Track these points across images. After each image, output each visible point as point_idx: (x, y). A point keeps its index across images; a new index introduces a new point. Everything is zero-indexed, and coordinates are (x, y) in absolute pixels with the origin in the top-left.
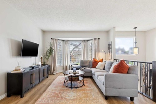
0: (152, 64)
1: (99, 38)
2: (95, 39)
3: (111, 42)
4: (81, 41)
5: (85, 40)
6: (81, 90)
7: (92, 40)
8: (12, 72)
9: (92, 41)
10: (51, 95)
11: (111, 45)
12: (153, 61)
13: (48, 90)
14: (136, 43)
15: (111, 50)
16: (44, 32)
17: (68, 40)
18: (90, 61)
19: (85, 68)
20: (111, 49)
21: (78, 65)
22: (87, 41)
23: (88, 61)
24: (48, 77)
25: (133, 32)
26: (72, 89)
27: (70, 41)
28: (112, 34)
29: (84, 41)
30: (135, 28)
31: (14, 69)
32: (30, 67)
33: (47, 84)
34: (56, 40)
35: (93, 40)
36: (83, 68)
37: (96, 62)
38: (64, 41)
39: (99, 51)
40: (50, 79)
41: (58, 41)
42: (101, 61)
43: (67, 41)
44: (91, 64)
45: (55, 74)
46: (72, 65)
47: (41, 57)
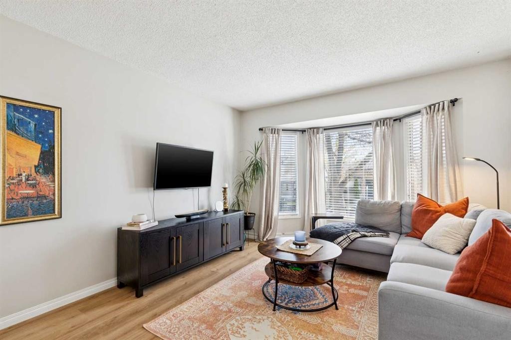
1: (453, 102)
4: (368, 124)
5: (385, 119)
6: (307, 326)
7: (419, 112)
8: (123, 229)
9: (418, 117)
10: (201, 311)
13: (208, 292)
16: (240, 113)
17: (318, 128)
18: (402, 207)
19: (365, 236)
21: (342, 218)
22: (398, 119)
24: (241, 249)
26: (277, 312)
27: (326, 129)
29: (383, 121)
31: (130, 221)
32: (178, 217)
33: (222, 272)
34: (274, 131)
35: (424, 111)
36: (358, 235)
37: (427, 212)
38: (303, 131)
40: (244, 257)
41: (282, 134)
42: (461, 209)
43: (315, 130)
46: (315, 219)
47: (225, 189)
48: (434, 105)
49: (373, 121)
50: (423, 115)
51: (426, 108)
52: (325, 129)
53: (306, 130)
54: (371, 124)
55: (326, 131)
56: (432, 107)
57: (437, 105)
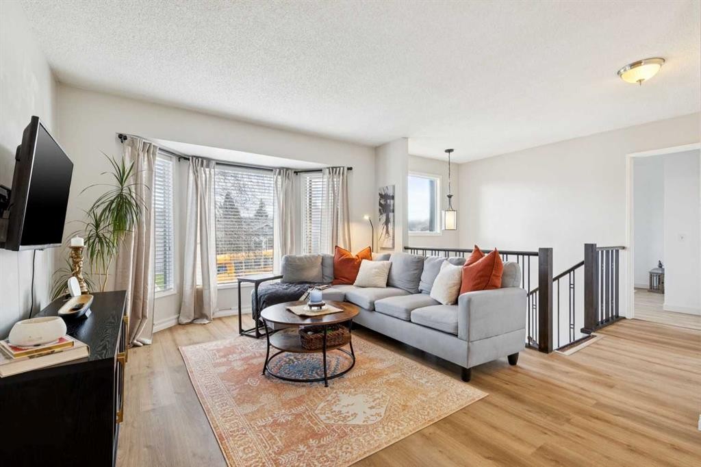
0: (537, 258)
1: (350, 169)
2: (333, 170)
3: (394, 187)
4: (270, 170)
5: (287, 169)
7: (321, 170)
9: (320, 174)
11: (393, 198)
12: (540, 249)
14: (450, 197)
15: (391, 215)
17: (209, 160)
18: (323, 259)
20: (393, 211)
22: (298, 172)
23: (316, 258)
25: (443, 162)
27: (219, 163)
28: (393, 161)
29: (285, 171)
30: (449, 151)
34: (147, 148)
35: (327, 171)
38: (182, 158)
39: (348, 220)
42: (368, 256)
43: (204, 161)
44: (329, 271)
45: (148, 341)
46: (259, 283)
47: (77, 248)
48: (336, 168)
49: (276, 168)
50: (324, 174)
51: (329, 168)
52: (217, 164)
53: (191, 158)
54: (272, 170)
55: (218, 166)
56: (335, 169)
57: (338, 169)
